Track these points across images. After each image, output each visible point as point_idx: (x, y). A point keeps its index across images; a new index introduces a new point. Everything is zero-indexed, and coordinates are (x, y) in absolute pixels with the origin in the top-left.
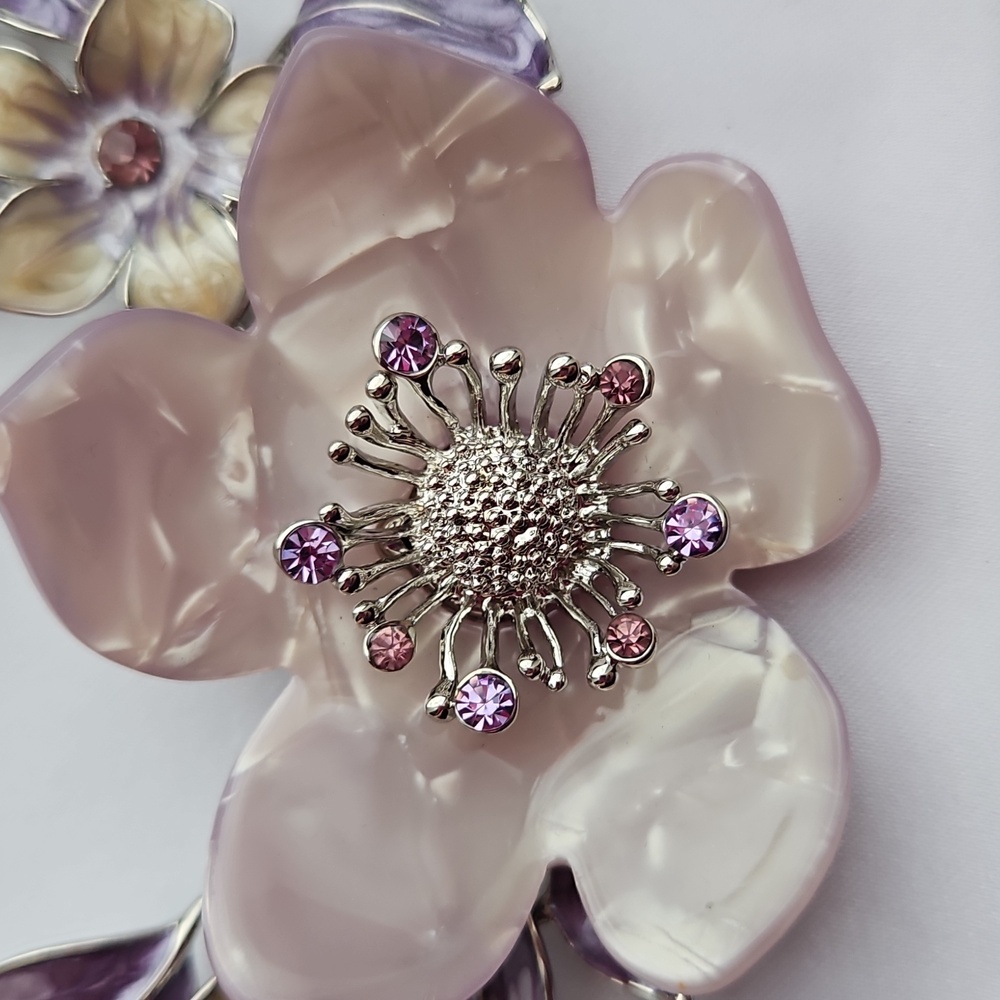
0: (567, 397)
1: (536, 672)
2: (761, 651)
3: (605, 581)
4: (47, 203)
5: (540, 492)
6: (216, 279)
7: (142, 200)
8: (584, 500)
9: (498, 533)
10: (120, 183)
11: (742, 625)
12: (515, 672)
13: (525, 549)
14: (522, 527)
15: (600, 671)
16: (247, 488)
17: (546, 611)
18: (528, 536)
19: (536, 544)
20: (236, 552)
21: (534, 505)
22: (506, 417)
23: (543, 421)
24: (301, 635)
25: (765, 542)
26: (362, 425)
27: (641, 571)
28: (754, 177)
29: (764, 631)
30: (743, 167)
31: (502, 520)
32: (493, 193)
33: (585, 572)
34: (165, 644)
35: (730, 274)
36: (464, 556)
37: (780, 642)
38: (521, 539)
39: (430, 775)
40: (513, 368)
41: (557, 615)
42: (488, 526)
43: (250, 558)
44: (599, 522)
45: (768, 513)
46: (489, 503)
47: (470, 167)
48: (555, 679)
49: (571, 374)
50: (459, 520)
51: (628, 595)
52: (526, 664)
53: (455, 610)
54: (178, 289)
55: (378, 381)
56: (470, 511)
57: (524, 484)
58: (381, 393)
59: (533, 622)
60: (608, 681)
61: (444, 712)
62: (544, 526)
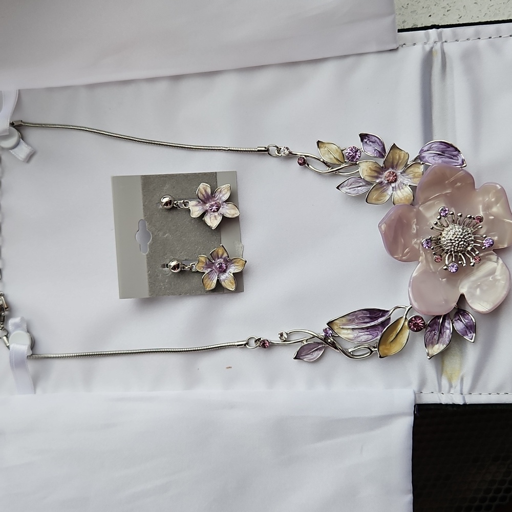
0: (468, 221)
1: (461, 264)
2: (497, 262)
3: (472, 250)
4: (379, 186)
5: (464, 236)
6: (408, 198)
7: (393, 185)
8: (470, 237)
9: (457, 242)
10: (390, 183)
11: (494, 257)
12: (458, 264)
13: (461, 245)
14: (461, 241)
15: (472, 264)
16: (415, 231)
17: (463, 254)
18: (462, 242)
19: (463, 244)
20: (413, 242)
21: (463, 238)
22: (458, 223)
23: (464, 224)
24: (422, 256)
25: (499, 245)
26: (436, 224)
27: (479, 248)
28: (502, 188)
29: (498, 259)
30: (501, 186)
31: (458, 240)
32: (459, 188)
33: (469, 248)
34: (402, 256)
35: (497, 202)
36: (451, 245)
37: (500, 261)
38: (460, 243)
39: (442, 279)
40: (461, 216)
41: (464, 254)
42: (455, 241)
43: (416, 243)
44: (472, 240)
45: (501, 241)
46: (456, 237)
47: (456, 184)
48: (464, 265)
49: (470, 217)
50: (451, 240)
51: (477, 253)
52: (460, 262)
53: (447, 254)
54: (401, 200)
55: (439, 217)
56: (452, 238)
57: (461, 235)
58: (439, 219)
59: (460, 256)
60: (473, 266)
61: (446, 269)
62: (464, 241)
